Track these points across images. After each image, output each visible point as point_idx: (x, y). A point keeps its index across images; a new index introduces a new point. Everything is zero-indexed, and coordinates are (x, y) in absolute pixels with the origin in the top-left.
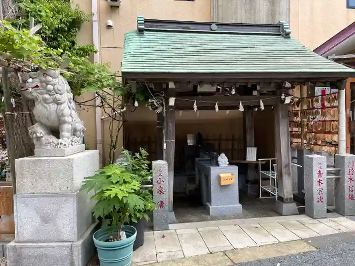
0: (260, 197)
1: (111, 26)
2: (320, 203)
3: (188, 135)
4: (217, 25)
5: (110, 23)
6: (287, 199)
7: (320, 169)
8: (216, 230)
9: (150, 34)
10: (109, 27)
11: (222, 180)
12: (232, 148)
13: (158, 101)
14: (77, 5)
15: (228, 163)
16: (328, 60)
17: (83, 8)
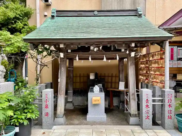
0: (125, 112)
1: (46, 16)
2: (147, 120)
3: (91, 74)
4: (98, 11)
5: (46, 14)
6: (133, 115)
7: (147, 98)
8: (77, 132)
9: (58, 18)
10: (45, 16)
11: (93, 101)
12: (111, 81)
13: (56, 55)
14: (29, 6)
15: (99, 91)
16: (159, 29)
17: (32, 7)
